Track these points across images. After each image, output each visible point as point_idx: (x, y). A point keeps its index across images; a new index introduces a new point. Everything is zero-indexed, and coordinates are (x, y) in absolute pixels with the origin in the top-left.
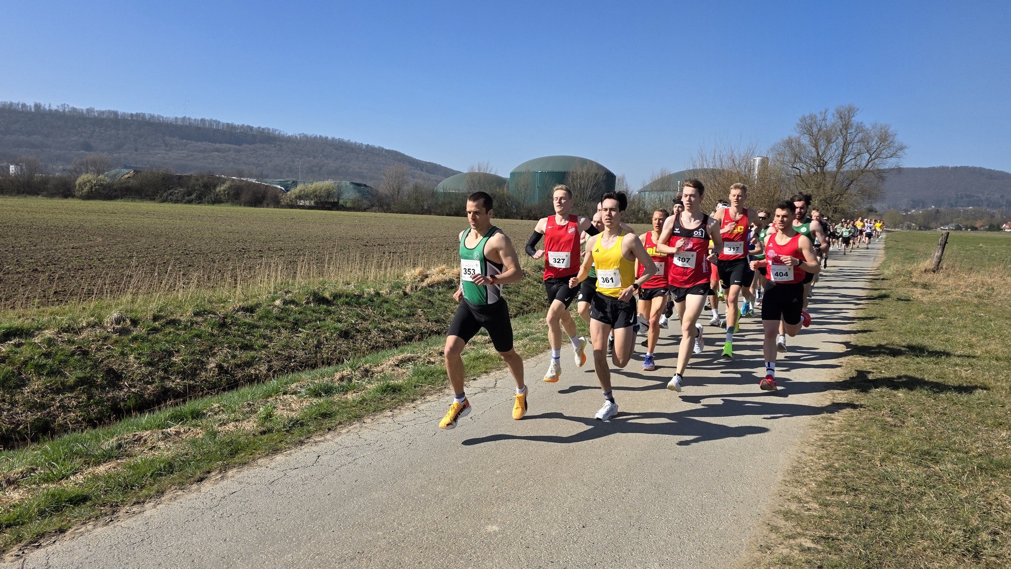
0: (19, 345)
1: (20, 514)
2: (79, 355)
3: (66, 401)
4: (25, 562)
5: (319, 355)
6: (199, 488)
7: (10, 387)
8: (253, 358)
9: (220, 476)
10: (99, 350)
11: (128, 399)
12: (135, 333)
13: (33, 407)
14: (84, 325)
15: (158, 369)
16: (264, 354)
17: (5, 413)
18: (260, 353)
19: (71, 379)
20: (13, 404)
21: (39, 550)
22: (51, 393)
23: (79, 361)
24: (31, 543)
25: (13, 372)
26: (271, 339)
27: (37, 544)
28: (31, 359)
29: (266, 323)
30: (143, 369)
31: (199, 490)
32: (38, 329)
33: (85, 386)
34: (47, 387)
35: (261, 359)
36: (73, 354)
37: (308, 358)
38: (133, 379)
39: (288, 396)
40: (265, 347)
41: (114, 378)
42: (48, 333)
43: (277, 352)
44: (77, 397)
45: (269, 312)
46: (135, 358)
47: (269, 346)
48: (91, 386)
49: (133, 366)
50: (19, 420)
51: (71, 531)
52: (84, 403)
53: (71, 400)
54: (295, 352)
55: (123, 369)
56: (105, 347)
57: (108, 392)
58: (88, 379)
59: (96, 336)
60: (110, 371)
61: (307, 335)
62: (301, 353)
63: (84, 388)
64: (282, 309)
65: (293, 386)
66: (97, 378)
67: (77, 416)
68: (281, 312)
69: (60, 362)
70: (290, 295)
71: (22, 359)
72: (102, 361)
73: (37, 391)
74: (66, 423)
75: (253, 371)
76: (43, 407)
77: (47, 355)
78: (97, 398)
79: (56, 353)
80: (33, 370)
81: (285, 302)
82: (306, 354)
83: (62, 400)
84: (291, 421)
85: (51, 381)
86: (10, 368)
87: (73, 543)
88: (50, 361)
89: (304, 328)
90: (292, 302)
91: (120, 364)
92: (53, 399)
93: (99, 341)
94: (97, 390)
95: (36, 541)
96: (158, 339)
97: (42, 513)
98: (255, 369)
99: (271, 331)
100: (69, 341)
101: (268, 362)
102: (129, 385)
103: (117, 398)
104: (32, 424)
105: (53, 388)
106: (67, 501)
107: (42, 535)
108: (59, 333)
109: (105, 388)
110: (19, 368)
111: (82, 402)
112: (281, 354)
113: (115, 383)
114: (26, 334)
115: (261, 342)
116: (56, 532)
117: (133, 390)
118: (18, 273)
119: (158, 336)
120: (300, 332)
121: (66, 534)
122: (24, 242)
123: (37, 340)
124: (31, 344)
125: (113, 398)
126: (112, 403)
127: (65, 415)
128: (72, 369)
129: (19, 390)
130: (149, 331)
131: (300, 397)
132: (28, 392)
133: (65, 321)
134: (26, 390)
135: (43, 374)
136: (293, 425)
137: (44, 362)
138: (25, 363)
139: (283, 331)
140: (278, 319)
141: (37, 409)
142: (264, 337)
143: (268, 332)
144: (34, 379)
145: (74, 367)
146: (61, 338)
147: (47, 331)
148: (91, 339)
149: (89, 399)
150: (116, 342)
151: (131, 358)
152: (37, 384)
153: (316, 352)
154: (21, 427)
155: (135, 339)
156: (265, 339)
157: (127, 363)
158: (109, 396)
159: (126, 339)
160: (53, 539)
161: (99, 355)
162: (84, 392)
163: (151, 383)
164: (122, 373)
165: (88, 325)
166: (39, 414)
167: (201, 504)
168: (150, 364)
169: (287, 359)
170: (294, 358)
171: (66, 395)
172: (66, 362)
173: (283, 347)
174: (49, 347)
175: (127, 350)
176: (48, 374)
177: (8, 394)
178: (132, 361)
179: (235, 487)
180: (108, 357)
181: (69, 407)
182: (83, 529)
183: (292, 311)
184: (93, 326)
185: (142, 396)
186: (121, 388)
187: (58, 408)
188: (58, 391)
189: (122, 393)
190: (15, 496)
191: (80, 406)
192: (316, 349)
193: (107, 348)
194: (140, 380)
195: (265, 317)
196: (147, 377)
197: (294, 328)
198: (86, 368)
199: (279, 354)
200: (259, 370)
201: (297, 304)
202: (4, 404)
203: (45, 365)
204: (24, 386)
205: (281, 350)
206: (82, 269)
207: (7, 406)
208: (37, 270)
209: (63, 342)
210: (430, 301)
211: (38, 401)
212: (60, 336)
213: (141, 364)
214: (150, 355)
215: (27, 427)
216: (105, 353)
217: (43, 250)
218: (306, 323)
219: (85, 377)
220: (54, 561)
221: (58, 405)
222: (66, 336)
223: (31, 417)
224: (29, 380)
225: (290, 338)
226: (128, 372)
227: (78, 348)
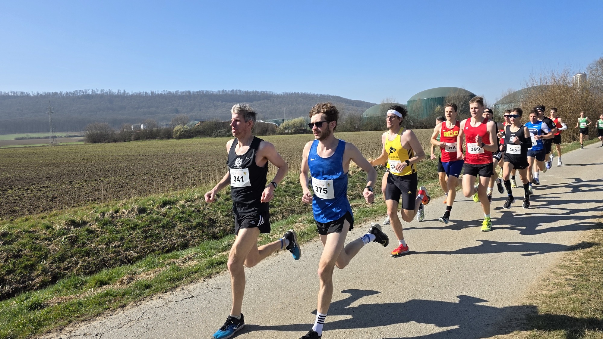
0: (170, 208)
1: (199, 268)
2: (196, 212)
3: (193, 234)
4: (208, 282)
5: (307, 209)
6: (268, 258)
7: (169, 228)
8: (275, 211)
9: (275, 254)
10: (204, 209)
11: (219, 232)
12: (219, 201)
13: (180, 236)
14: (196, 198)
15: (231, 218)
16: (280, 209)
17: (169, 239)
18: (278, 209)
19: (194, 224)
20: (171, 235)
21: (211, 279)
22: (187, 230)
23: (197, 215)
24: (208, 276)
25: (170, 221)
26: (282, 202)
27: (210, 277)
28: (176, 214)
29: (279, 194)
30: (225, 218)
31: (268, 259)
32: (177, 201)
33: (201, 227)
34: (184, 227)
35: (278, 212)
36: (193, 212)
37: (301, 211)
38: (220, 223)
39: (298, 224)
40: (280, 206)
41: (213, 222)
42: (182, 202)
43: (286, 208)
44: (197, 232)
45: (280, 188)
46: (221, 213)
47: (282, 205)
48: (203, 227)
49: (220, 217)
50: (175, 243)
51: (221, 273)
52: (201, 235)
53: (195, 233)
54: (295, 208)
55: (216, 218)
56: (207, 208)
57: (211, 229)
58: (201, 223)
59: (202, 203)
60: (210, 219)
61: (300, 199)
62: (297, 209)
63: (200, 228)
64: (286, 186)
65: (300, 219)
66: (205, 223)
67: (199, 240)
68: (286, 188)
69: (189, 215)
70: (289, 179)
71: (173, 214)
72: (206, 215)
73: (181, 229)
74: (194, 244)
75: (275, 218)
76: (184, 236)
77: (183, 212)
78: (206, 232)
79: (186, 212)
80: (178, 219)
81: (288, 183)
82: (300, 209)
83: (191, 233)
84: (302, 232)
85: (186, 225)
86: (168, 219)
87: (223, 277)
88: (184, 215)
89: (298, 196)
90: (291, 182)
91: (214, 216)
92: (188, 233)
93: (203, 205)
94: (206, 228)
95: (209, 276)
96: (229, 203)
97: (207, 268)
98: (276, 217)
99: (282, 198)
100: (191, 206)
101: (282, 213)
102: (219, 226)
103: (215, 232)
104: (180, 244)
105: (187, 228)
106: (216, 263)
107: (211, 274)
108: (186, 202)
109: (209, 227)
110: (172, 219)
111: (200, 234)
112: (288, 209)
113: (213, 225)
114: (172, 203)
115: (277, 203)
116: (216, 273)
117: (221, 228)
118: (159, 177)
119: (229, 202)
120: (296, 198)
121: (220, 274)
122: (157, 162)
123: (177, 206)
124: (175, 208)
125: (213, 232)
126: (213, 234)
127: (193, 240)
128: (194, 219)
129: (173, 229)
130: (225, 199)
131: (304, 224)
132: (177, 230)
133: (188, 196)
134: (176, 229)
135: (182, 221)
136: (304, 234)
137: (182, 216)
138: (174, 216)
139: (288, 197)
140: (285, 191)
141: (181, 237)
142: (279, 201)
143: (280, 198)
144: (179, 223)
145: (194, 218)
146: (187, 204)
147: (181, 202)
148: (200, 204)
149: (203, 232)
150: (211, 205)
151: (219, 213)
152: (180, 226)
153: (305, 208)
154: (176, 245)
155: (219, 204)
156: (279, 202)
157: (217, 215)
158: (211, 231)
159: (215, 204)
160: (215, 275)
161: (205, 212)
162: (200, 229)
163: (229, 225)
164: (216, 220)
165: (198, 197)
166: (183, 240)
167: (271, 264)
168: (227, 216)
169: (291, 212)
170: (294, 211)
171: (193, 231)
172: (191, 215)
173: (289, 206)
174: (183, 209)
175: (216, 209)
176: (184, 221)
177: (169, 231)
178: (219, 214)
179: (283, 258)
180: (209, 213)
181: (194, 237)
182: (226, 272)
183: (291, 187)
184: (200, 198)
185: (225, 231)
186: (216, 228)
187: (190, 237)
188: (189, 229)
189: (216, 230)
190: (194, 263)
191: (199, 236)
192: (305, 206)
193: (208, 209)
194: (224, 223)
195: (278, 191)
196: (227, 222)
197: (293, 196)
198: (200, 218)
199: (287, 209)
200: (278, 217)
201: (293, 184)
202: (168, 235)
203: (182, 217)
204: (175, 227)
205: (288, 207)
206: (187, 173)
207: (169, 236)
208: (167, 175)
209: (189, 206)
210: (363, 179)
211: (182, 234)
212: (187, 203)
213: (223, 216)
214: (227, 211)
215: (178, 246)
216: (207, 211)
217: (166, 165)
218: (299, 193)
219: (200, 222)
220: (218, 282)
221: (190, 235)
222: (189, 203)
223: (179, 241)
224: (177, 224)
225: (291, 201)
226: (218, 220)
227: (195, 209)
